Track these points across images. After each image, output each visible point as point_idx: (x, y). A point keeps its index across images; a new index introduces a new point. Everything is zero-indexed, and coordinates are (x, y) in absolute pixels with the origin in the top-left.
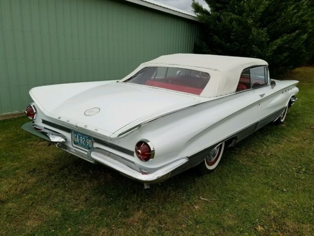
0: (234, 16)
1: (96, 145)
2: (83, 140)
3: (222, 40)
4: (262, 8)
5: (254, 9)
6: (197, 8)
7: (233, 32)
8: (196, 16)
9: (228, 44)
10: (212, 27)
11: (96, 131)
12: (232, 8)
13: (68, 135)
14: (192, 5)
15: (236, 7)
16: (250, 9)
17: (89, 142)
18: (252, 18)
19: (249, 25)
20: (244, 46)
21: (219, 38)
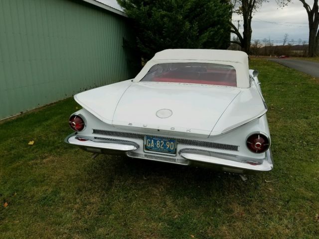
0: (163, 13)
1: (180, 147)
2: (161, 144)
4: (189, 5)
5: (182, 6)
7: (164, 28)
8: (122, 10)
10: (143, 22)
11: (188, 132)
12: (159, 4)
13: (140, 142)
15: (164, 3)
16: (178, 6)
17: (169, 145)
18: (181, 14)
19: (178, 21)
20: (175, 41)
21: (153, 33)
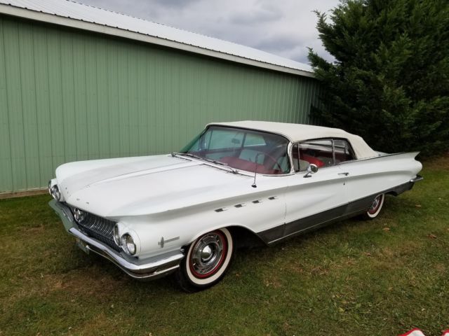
3: (345, 103)
6: (315, 60)
8: (313, 71)
9: (354, 109)
10: (333, 86)
12: (359, 61)
14: (308, 57)
15: (364, 60)
21: (343, 100)
